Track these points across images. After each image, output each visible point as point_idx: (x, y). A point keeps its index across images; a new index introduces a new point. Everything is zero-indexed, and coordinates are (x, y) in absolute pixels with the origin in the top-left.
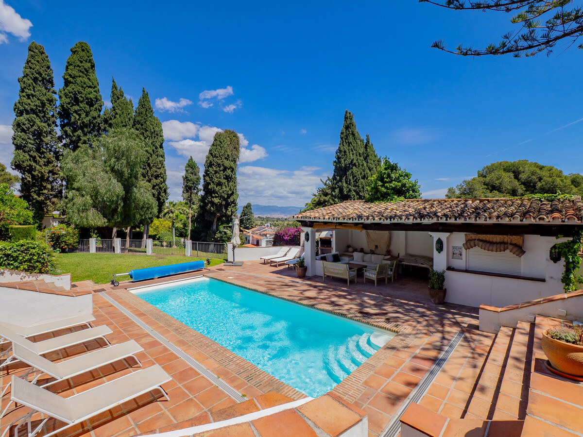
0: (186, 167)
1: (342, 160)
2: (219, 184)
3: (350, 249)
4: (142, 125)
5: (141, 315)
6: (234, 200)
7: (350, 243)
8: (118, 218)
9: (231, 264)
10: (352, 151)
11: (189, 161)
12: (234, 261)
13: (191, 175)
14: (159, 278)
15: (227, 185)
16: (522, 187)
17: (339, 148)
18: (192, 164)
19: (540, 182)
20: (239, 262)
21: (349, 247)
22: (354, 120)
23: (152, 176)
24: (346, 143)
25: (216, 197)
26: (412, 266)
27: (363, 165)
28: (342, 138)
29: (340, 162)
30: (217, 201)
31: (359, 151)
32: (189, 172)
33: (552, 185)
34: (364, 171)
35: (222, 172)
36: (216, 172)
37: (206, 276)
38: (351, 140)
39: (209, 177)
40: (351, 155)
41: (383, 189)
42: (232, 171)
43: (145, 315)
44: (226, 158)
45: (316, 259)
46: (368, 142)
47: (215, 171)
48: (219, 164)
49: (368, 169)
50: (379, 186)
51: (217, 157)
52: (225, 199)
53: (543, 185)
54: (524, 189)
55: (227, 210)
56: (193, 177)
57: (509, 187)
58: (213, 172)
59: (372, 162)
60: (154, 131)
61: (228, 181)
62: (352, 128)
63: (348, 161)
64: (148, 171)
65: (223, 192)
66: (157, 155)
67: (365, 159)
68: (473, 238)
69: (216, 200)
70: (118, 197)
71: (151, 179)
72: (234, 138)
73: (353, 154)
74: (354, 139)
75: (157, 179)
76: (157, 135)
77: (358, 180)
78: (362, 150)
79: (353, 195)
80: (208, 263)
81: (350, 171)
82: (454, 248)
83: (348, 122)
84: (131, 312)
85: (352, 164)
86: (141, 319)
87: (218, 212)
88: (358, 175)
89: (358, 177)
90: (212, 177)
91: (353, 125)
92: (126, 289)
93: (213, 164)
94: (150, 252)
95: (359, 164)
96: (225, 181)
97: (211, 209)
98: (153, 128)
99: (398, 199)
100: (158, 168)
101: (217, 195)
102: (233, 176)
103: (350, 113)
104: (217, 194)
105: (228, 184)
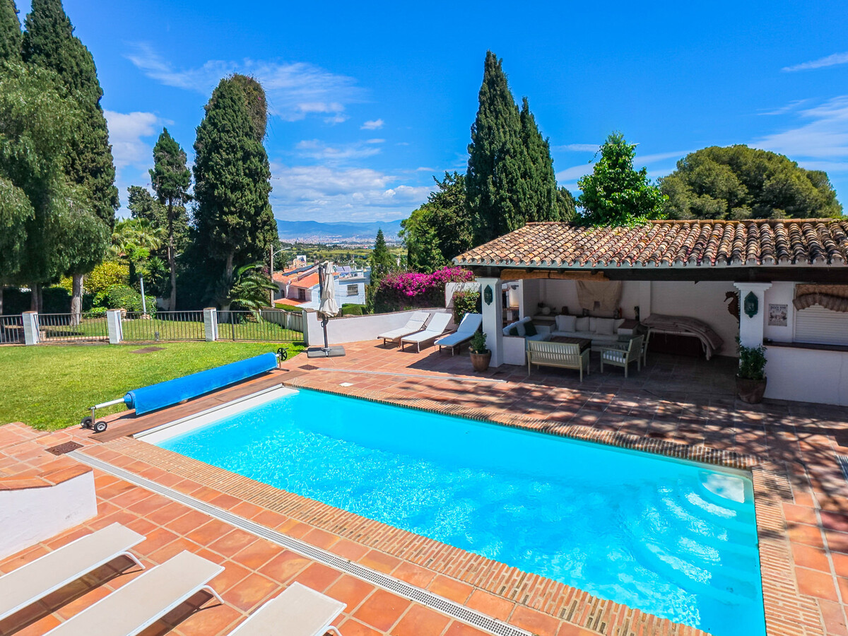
0: (155, 151)
1: (486, 143)
2: (236, 187)
3: (546, 310)
4: (48, 56)
5: (225, 501)
6: (269, 218)
7: (542, 299)
8: (14, 266)
9: (320, 353)
10: (503, 127)
11: (162, 138)
12: (326, 346)
13: (169, 167)
14: (189, 400)
15: (253, 189)
16: (744, 188)
17: (478, 120)
18: (169, 144)
19: (769, 179)
20: (336, 347)
21: (541, 305)
22: (503, 71)
23: (84, 171)
24: (491, 112)
25: (232, 213)
26: (669, 335)
27: (521, 153)
28: (482, 103)
29: (482, 147)
30: (235, 222)
31: (515, 128)
32: (165, 161)
33: (785, 185)
34: (524, 164)
35: (240, 163)
36: (228, 163)
37: (290, 385)
38: (500, 107)
39: (214, 173)
40: (502, 134)
41: (609, 203)
42: (261, 161)
43: (235, 501)
44: (247, 134)
45: (504, 335)
46: (526, 110)
47: (226, 159)
48: (234, 147)
49: (530, 159)
50: (601, 196)
51: (228, 132)
52: (250, 217)
53: (771, 185)
54: (747, 191)
55: (254, 238)
56: (173, 171)
57: (724, 189)
58: (223, 163)
59: (536, 148)
60: (81, 72)
61: (255, 182)
62: (501, 84)
63: (497, 146)
64: (74, 160)
65: (247, 204)
66: (92, 125)
67: (525, 142)
68: (811, 290)
69: (233, 220)
70: (16, 219)
71: (83, 178)
72: (255, 93)
73: (505, 133)
74: (506, 105)
75: (96, 178)
76: (88, 80)
77: (516, 181)
78: (519, 127)
79: (508, 207)
80: (282, 355)
81: (501, 164)
82: (772, 308)
83: (493, 73)
84: (192, 495)
85: (504, 151)
86: (233, 511)
87: (237, 243)
88: (515, 170)
89: (515, 175)
90: (220, 173)
91: (501, 80)
92: (131, 436)
93: (221, 146)
94: (118, 338)
95: (515, 151)
96: (246, 180)
97: (221, 238)
98: (77, 64)
99: (636, 219)
100: (98, 154)
101: (233, 209)
102: (264, 171)
103: (494, 57)
104: (235, 207)
105: (255, 186)
